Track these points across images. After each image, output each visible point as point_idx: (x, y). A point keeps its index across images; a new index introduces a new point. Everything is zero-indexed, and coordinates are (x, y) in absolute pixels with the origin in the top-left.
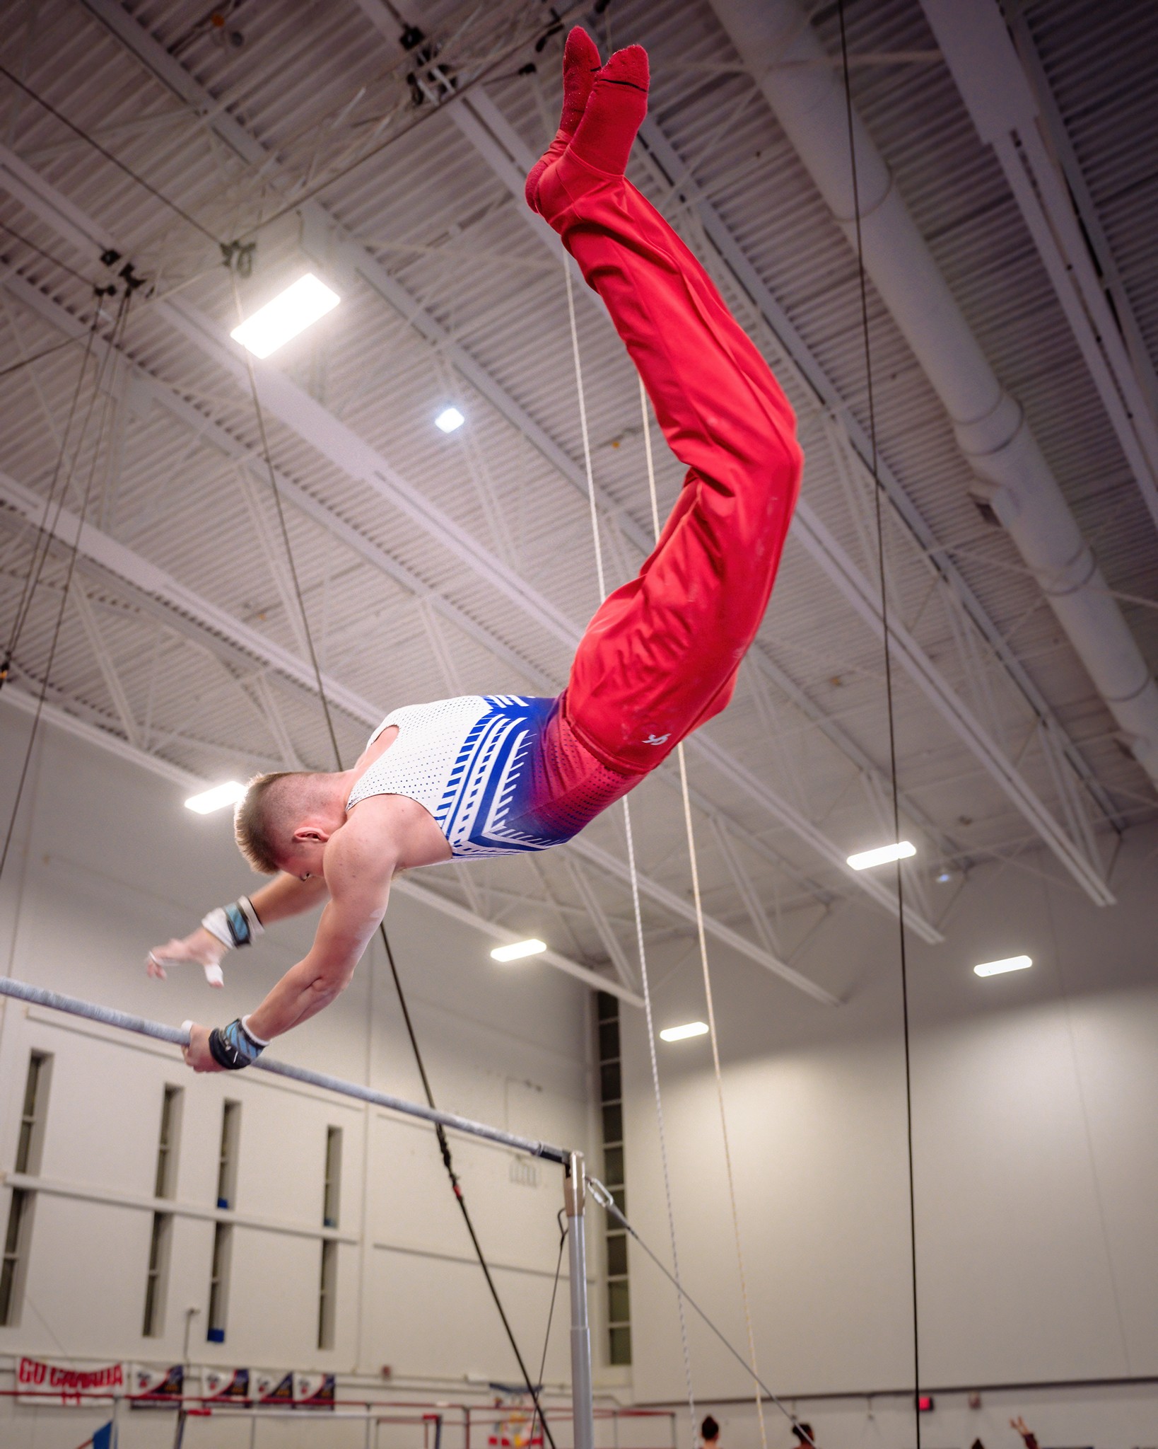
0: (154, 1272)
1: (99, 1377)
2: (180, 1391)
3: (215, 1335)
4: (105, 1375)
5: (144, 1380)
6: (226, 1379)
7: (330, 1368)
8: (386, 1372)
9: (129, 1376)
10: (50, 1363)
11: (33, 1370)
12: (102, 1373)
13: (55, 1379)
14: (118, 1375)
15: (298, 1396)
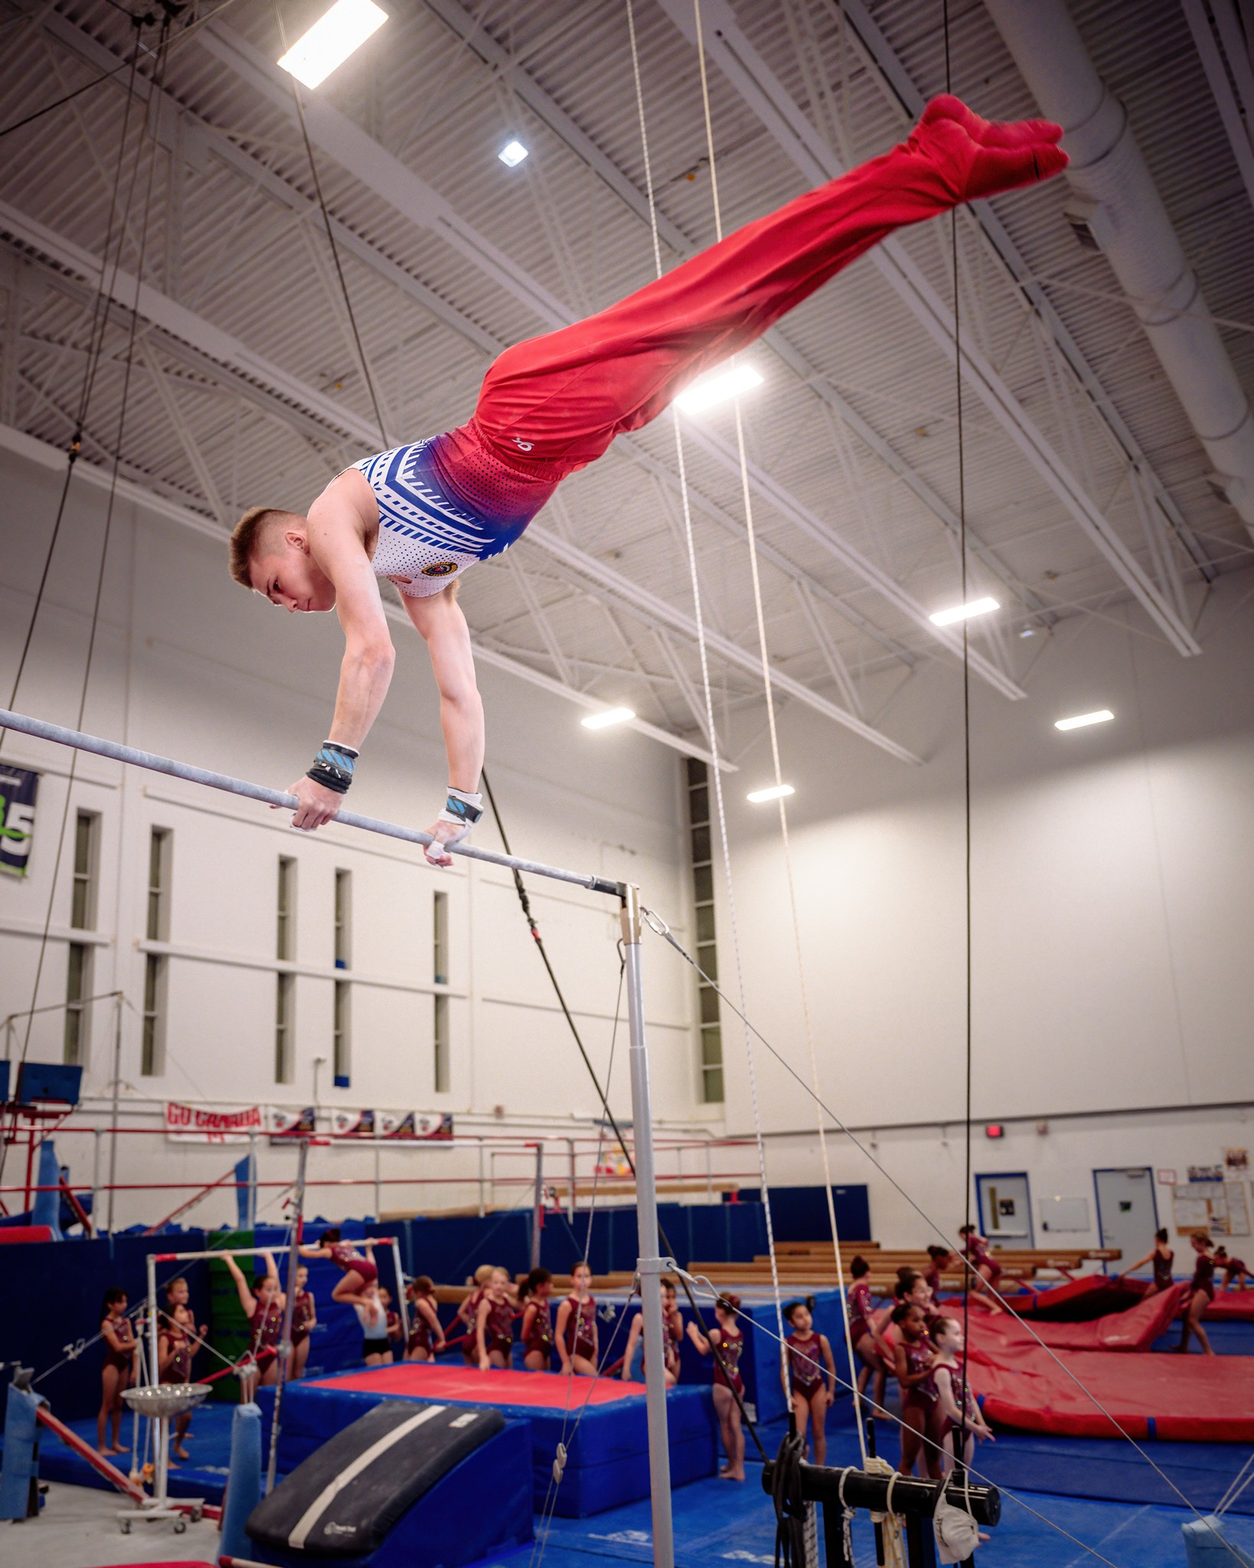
0: (282, 1027)
1: (239, 1117)
2: (313, 1129)
3: (341, 1081)
4: (245, 1116)
5: (280, 1122)
6: (353, 1119)
7: (447, 1109)
8: (499, 1111)
9: (266, 1117)
10: (195, 1107)
11: (180, 1113)
12: (242, 1114)
13: (200, 1122)
14: (256, 1117)
15: (419, 1132)
